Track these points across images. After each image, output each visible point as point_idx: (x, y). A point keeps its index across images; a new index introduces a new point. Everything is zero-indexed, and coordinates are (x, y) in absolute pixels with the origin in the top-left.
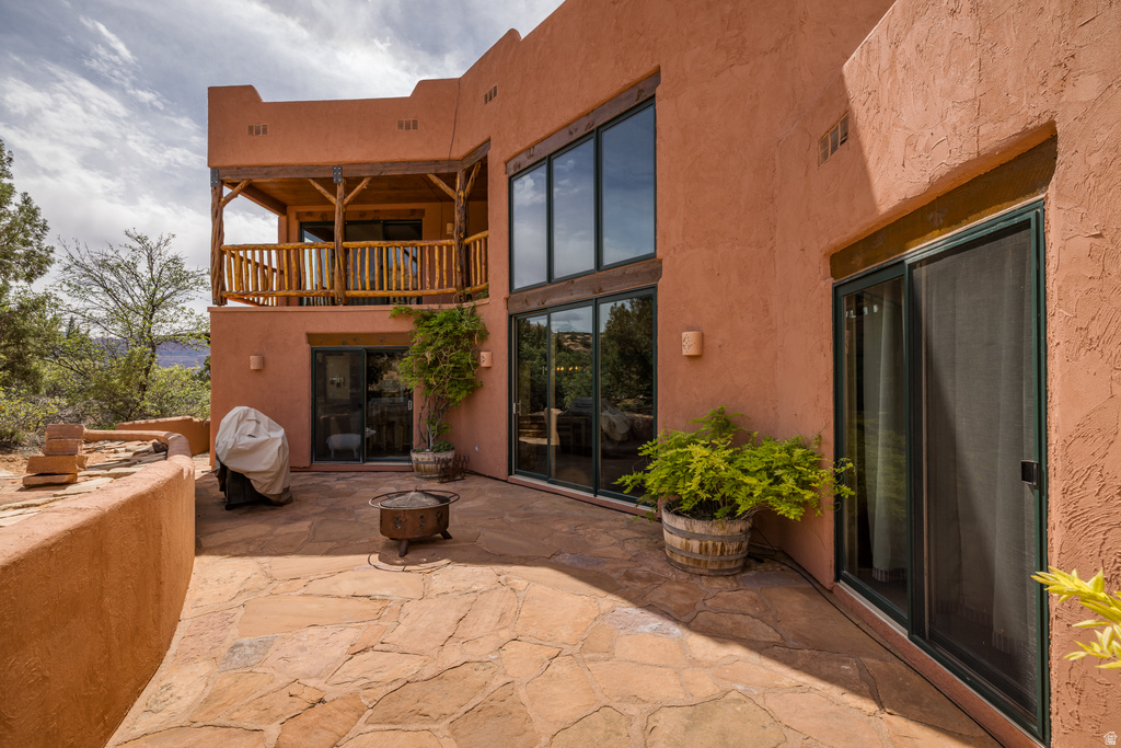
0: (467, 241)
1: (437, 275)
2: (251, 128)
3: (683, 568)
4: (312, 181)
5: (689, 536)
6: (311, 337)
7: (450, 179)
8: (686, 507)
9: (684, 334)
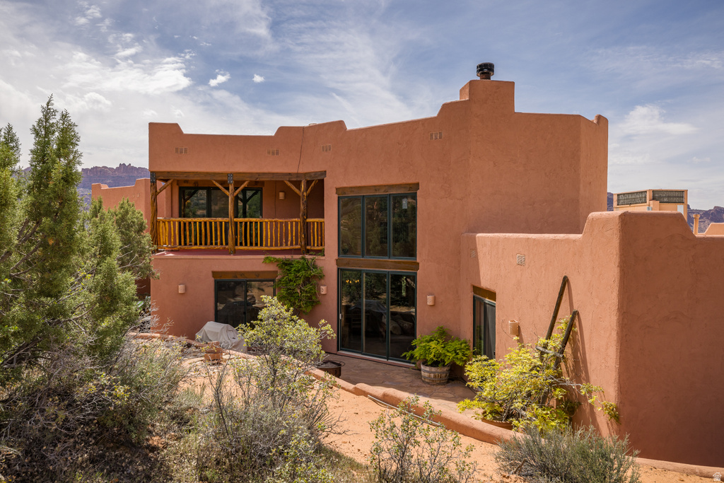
0: (308, 220)
1: (290, 239)
2: (177, 149)
3: (428, 383)
4: (214, 182)
5: (430, 372)
6: (214, 274)
7: (298, 184)
8: (429, 363)
9: (428, 297)
